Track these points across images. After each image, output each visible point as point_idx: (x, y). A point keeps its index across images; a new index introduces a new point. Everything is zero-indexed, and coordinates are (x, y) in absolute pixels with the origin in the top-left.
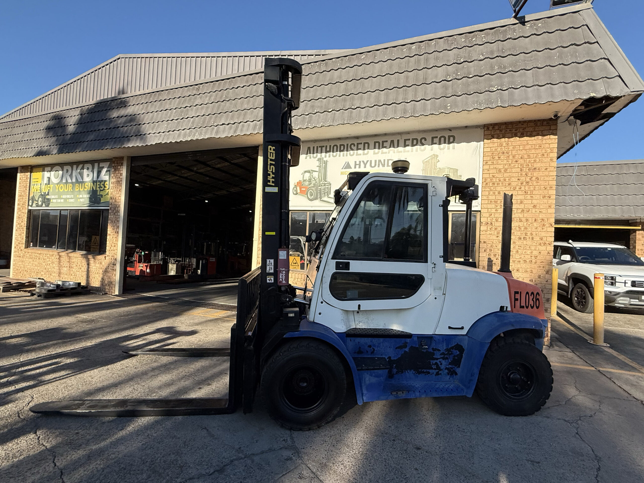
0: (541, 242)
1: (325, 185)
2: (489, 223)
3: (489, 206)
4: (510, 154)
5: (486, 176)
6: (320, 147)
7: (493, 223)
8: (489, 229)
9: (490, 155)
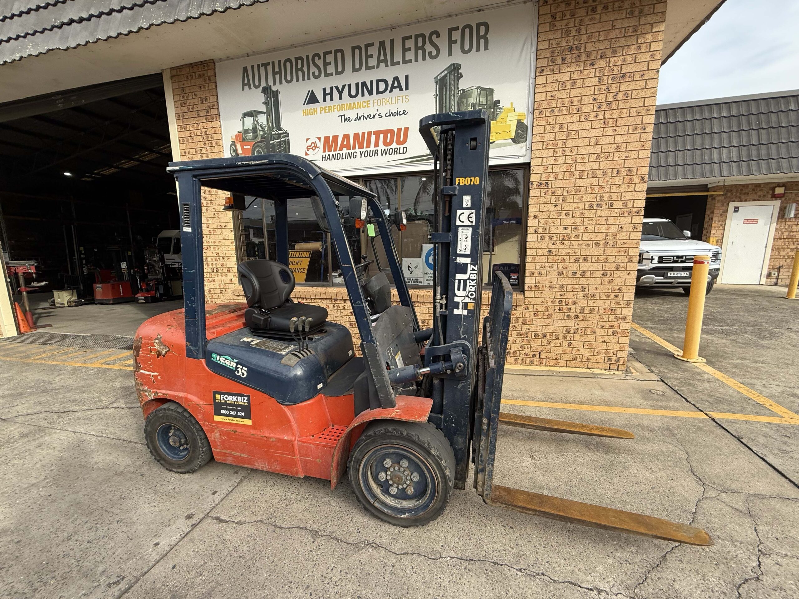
0: (625, 210)
1: (279, 138)
2: (543, 182)
3: (545, 153)
4: (582, 51)
5: (538, 97)
6: (263, 65)
7: (550, 182)
8: (543, 194)
9: (548, 55)
